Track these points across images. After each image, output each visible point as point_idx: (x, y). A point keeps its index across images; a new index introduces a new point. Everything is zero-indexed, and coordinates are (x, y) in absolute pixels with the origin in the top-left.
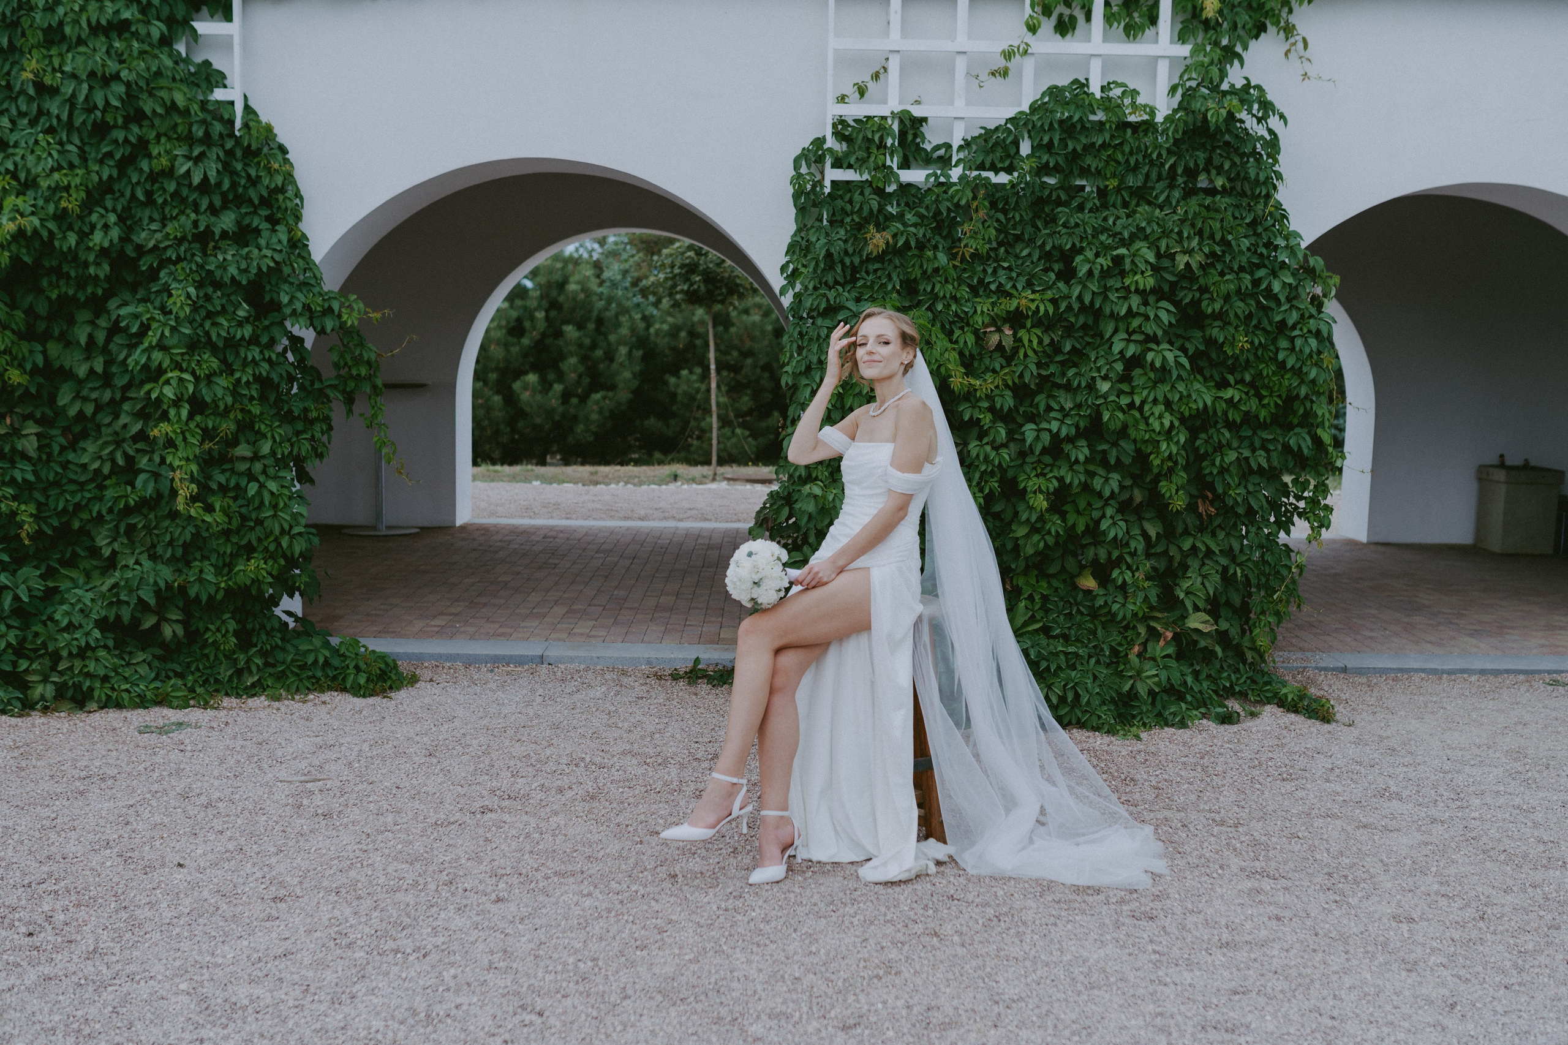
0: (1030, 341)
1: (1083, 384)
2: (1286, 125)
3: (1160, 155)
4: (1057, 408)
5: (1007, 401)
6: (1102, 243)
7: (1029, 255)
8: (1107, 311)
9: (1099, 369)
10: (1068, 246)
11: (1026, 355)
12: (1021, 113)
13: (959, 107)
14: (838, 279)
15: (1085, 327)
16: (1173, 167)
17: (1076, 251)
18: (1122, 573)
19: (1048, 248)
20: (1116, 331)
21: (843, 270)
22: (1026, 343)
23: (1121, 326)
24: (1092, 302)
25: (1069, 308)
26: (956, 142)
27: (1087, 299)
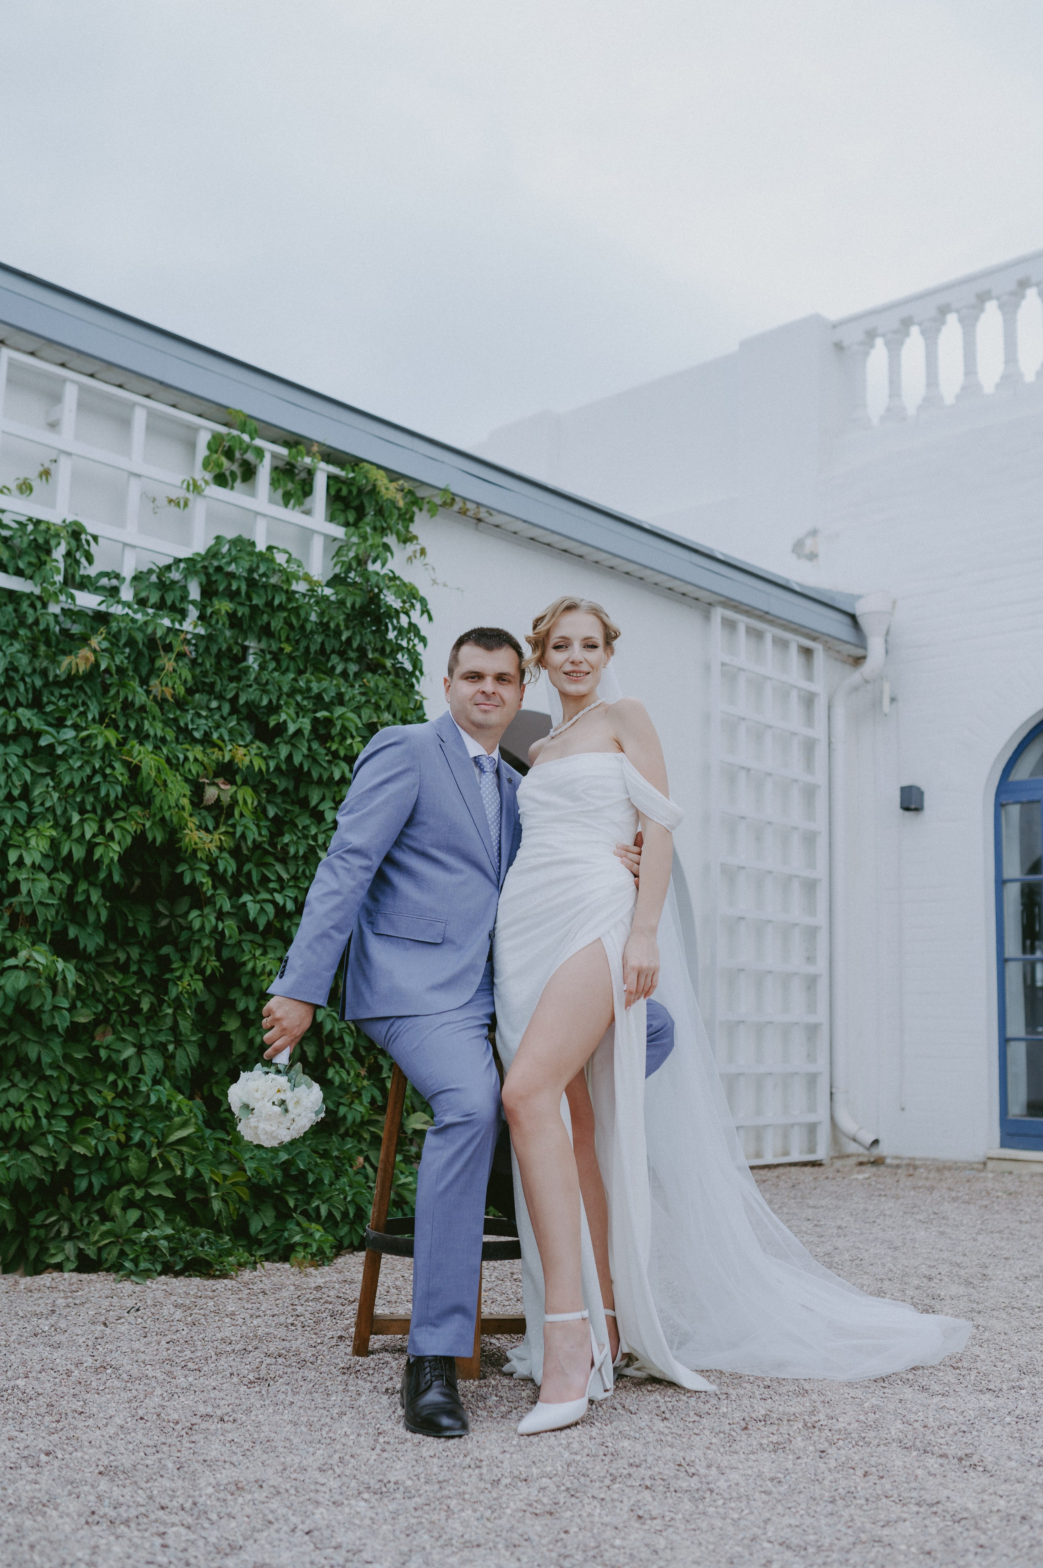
0: (244, 800)
1: (301, 853)
2: (430, 618)
3: (338, 625)
4: (273, 878)
5: (227, 865)
6: (298, 704)
7: (219, 708)
8: (315, 775)
9: (315, 838)
10: (265, 702)
11: (242, 815)
12: (198, 554)
13: (130, 533)
14: (21, 699)
15: (285, 792)
16: (349, 640)
17: (273, 709)
18: (337, 1072)
19: (242, 701)
20: (323, 799)
21: (26, 690)
22: (241, 802)
23: (329, 795)
24: (301, 765)
25: (278, 768)
26: (128, 572)
27: (297, 760)
